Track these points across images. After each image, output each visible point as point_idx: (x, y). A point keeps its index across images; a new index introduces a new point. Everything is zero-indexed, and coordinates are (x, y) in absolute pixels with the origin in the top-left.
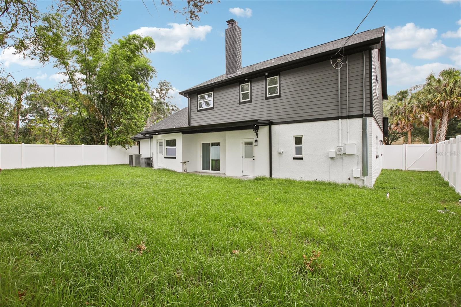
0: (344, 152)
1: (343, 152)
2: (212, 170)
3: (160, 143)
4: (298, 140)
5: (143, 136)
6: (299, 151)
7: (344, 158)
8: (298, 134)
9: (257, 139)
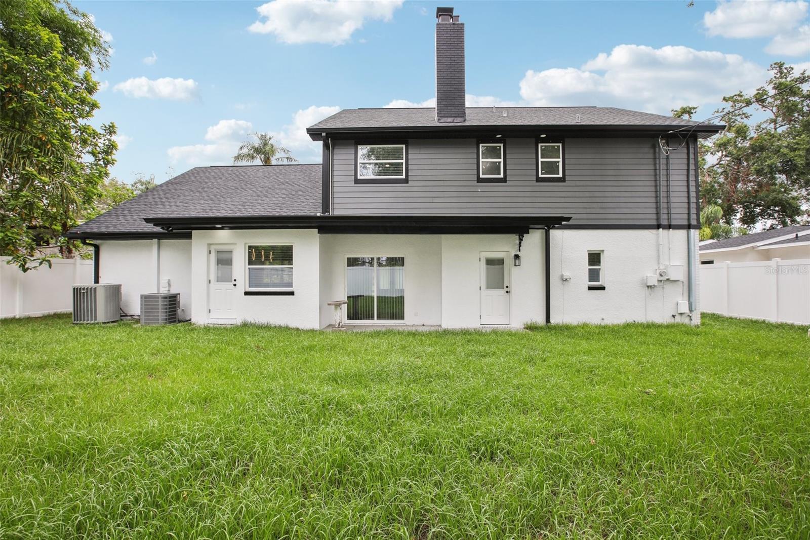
0: (667, 278)
1: (665, 278)
2: (379, 318)
3: (218, 252)
4: (594, 258)
5: (158, 229)
6: (594, 275)
7: (665, 286)
8: (595, 248)
9: (518, 253)
